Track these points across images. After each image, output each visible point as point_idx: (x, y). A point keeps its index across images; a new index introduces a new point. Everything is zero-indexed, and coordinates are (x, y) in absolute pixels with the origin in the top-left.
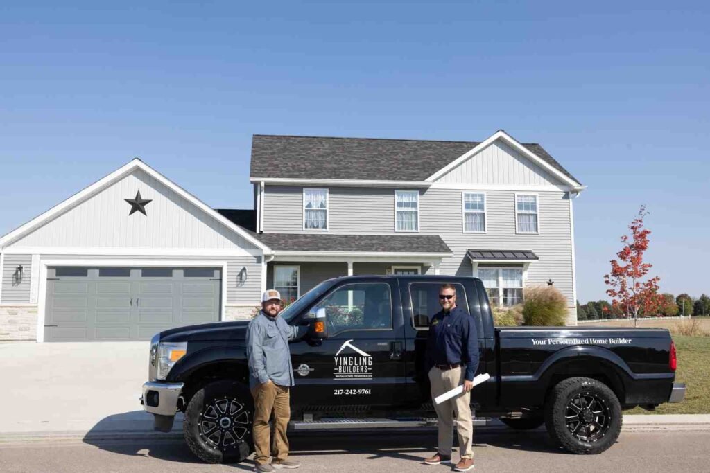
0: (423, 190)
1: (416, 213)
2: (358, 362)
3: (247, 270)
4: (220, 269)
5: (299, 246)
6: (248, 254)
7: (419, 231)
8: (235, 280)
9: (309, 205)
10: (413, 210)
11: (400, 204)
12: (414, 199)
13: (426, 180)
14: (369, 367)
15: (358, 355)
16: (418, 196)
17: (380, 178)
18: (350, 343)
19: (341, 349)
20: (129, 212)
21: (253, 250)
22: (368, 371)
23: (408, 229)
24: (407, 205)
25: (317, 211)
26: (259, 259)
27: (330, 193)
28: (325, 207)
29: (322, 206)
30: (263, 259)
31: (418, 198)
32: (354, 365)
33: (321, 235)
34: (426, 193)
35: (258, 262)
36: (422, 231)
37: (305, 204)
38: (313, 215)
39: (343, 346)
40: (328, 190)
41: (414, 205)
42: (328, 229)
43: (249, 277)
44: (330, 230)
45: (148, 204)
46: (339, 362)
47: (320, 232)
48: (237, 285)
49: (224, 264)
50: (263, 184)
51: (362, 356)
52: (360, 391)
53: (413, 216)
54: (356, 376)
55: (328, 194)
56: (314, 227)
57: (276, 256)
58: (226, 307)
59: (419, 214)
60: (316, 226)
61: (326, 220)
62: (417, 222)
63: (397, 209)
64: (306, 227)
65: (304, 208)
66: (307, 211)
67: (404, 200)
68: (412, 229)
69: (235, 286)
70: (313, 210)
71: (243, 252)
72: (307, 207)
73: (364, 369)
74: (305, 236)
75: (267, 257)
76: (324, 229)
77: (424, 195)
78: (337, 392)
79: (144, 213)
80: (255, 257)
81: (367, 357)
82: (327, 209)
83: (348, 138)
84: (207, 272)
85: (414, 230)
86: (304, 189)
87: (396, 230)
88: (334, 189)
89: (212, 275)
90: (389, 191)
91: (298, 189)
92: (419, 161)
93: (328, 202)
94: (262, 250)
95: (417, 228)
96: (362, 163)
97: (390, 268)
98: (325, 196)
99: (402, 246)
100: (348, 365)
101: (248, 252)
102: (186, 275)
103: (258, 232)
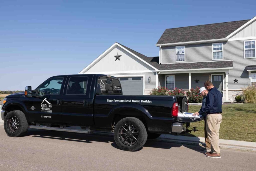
0: (225, 42)
1: (222, 52)
2: (47, 106)
3: (151, 77)
4: (143, 77)
5: (170, 68)
6: (151, 72)
7: (223, 59)
8: (147, 81)
9: (178, 53)
10: (221, 51)
11: (215, 49)
12: (221, 46)
13: (225, 38)
14: (51, 108)
15: (48, 104)
16: (223, 45)
17: (206, 39)
18: (46, 99)
19: (43, 101)
20: (115, 60)
21: (153, 70)
22: (51, 110)
23: (219, 59)
24: (218, 49)
25: (181, 54)
26: (155, 73)
27: (186, 47)
28: (184, 53)
29: (183, 52)
30: (156, 73)
31: (223, 46)
32: (46, 107)
33: (182, 64)
34: (227, 43)
35: (155, 74)
36: (224, 59)
37: (176, 52)
38: (180, 56)
39: (44, 101)
40: (185, 46)
41: (221, 49)
42: (185, 61)
43: (152, 80)
44: (186, 62)
45: (121, 57)
46: (42, 106)
47: (182, 62)
48: (148, 83)
49: (144, 75)
50: (160, 46)
51: (49, 104)
52: (48, 117)
53: (221, 53)
54: (47, 111)
55: (185, 48)
56: (180, 61)
57: (161, 72)
58: (144, 90)
59: (223, 52)
60: (181, 60)
61: (184, 58)
62: (222, 56)
63: (213, 51)
64: (177, 61)
65: (176, 54)
66: (177, 55)
67: (217, 47)
68: (220, 58)
69: (147, 83)
70: (180, 55)
71: (150, 71)
72: (177, 53)
73: (49, 109)
74: (176, 64)
75: (158, 72)
76: (184, 61)
77: (226, 44)
78: (42, 116)
79: (119, 60)
80: (154, 72)
81: (50, 104)
82: (185, 53)
83: (201, 25)
84: (139, 78)
85: (221, 59)
86: (176, 47)
87: (213, 60)
88: (187, 46)
89: (140, 79)
90: (210, 44)
91: (173, 47)
92: (227, 30)
93: (185, 51)
94: (155, 70)
95: (222, 58)
96: (202, 34)
97: (211, 75)
98: (184, 48)
99: (212, 66)
100: (45, 107)
101: (152, 71)
102: (132, 80)
103: (160, 64)
